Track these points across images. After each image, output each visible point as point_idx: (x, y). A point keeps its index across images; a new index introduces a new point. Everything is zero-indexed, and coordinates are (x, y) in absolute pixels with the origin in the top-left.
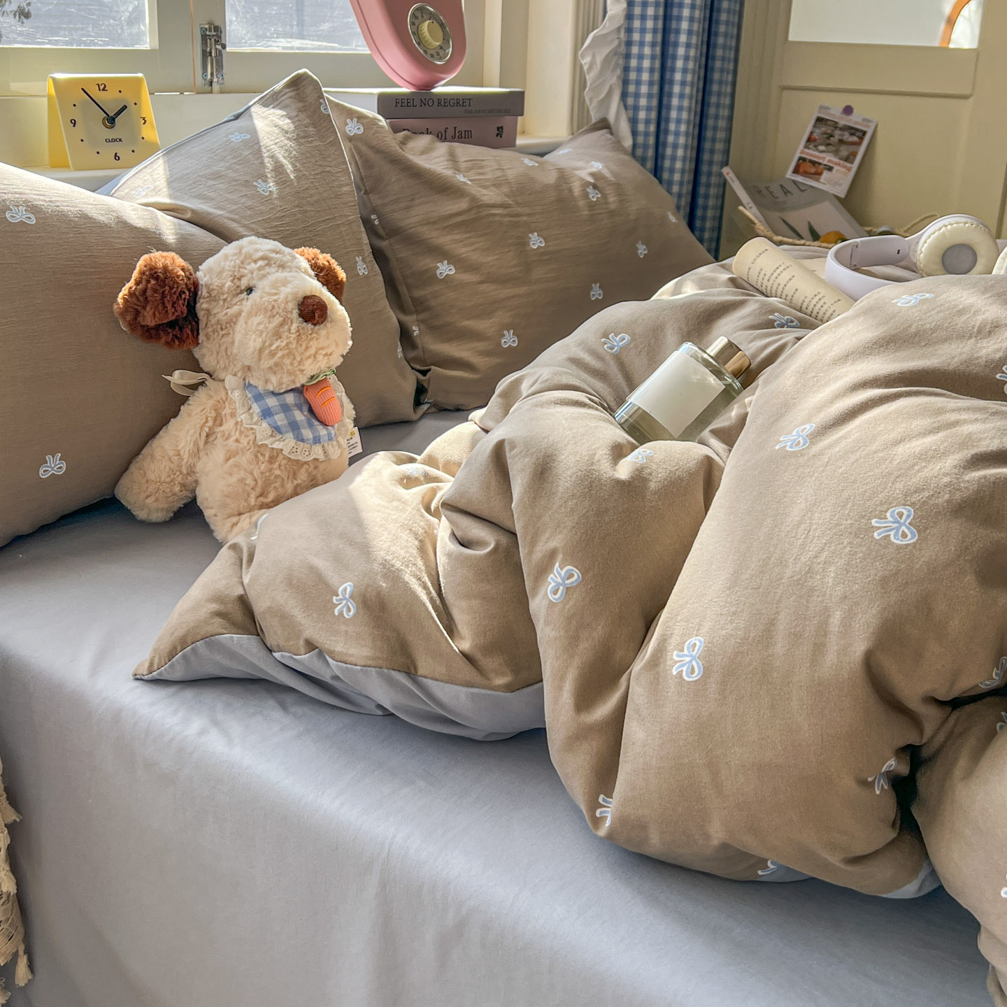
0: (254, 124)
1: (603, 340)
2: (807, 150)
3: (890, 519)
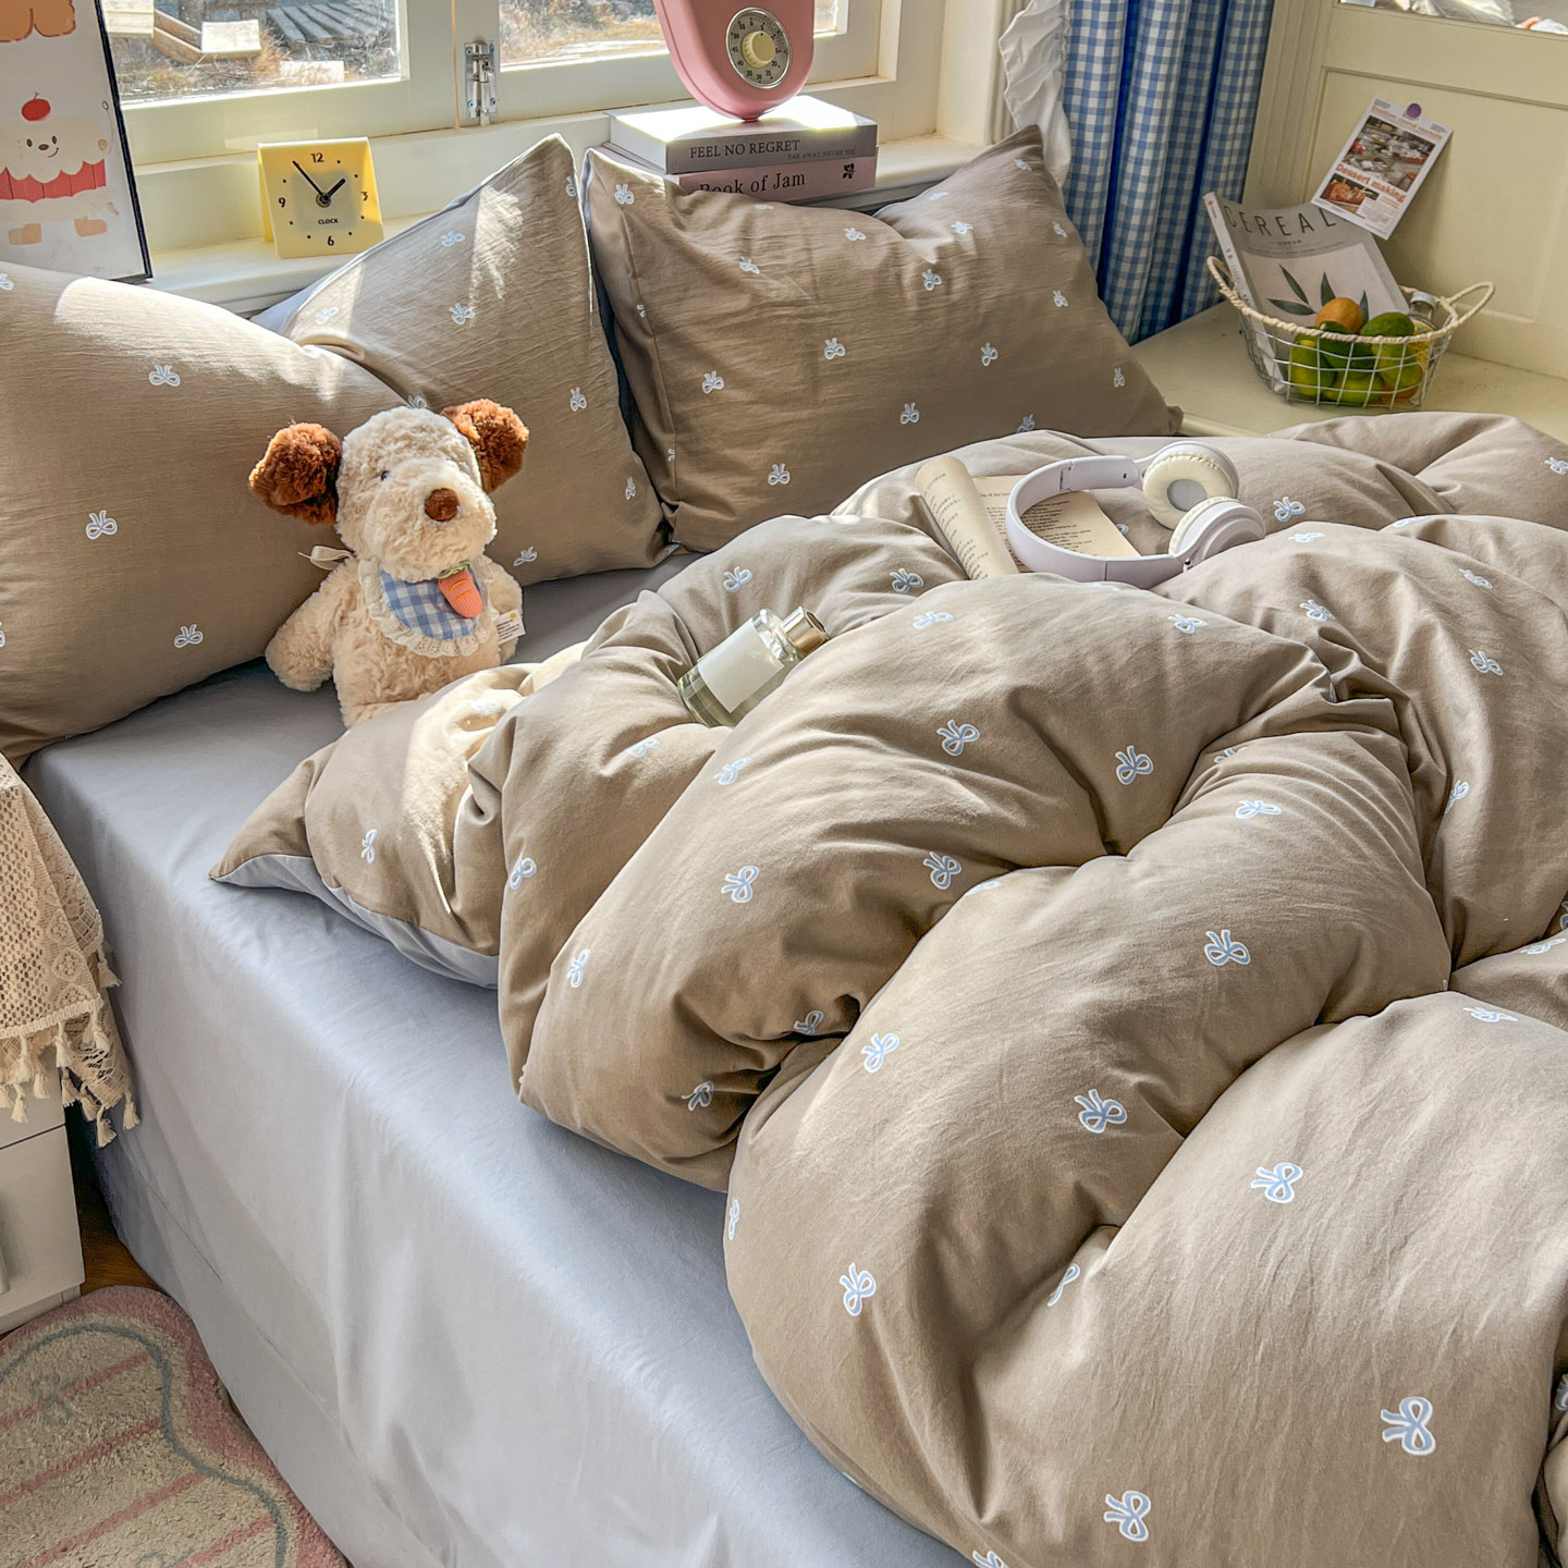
0: (475, 218)
1: (726, 574)
2: (1346, 166)
3: (739, 877)
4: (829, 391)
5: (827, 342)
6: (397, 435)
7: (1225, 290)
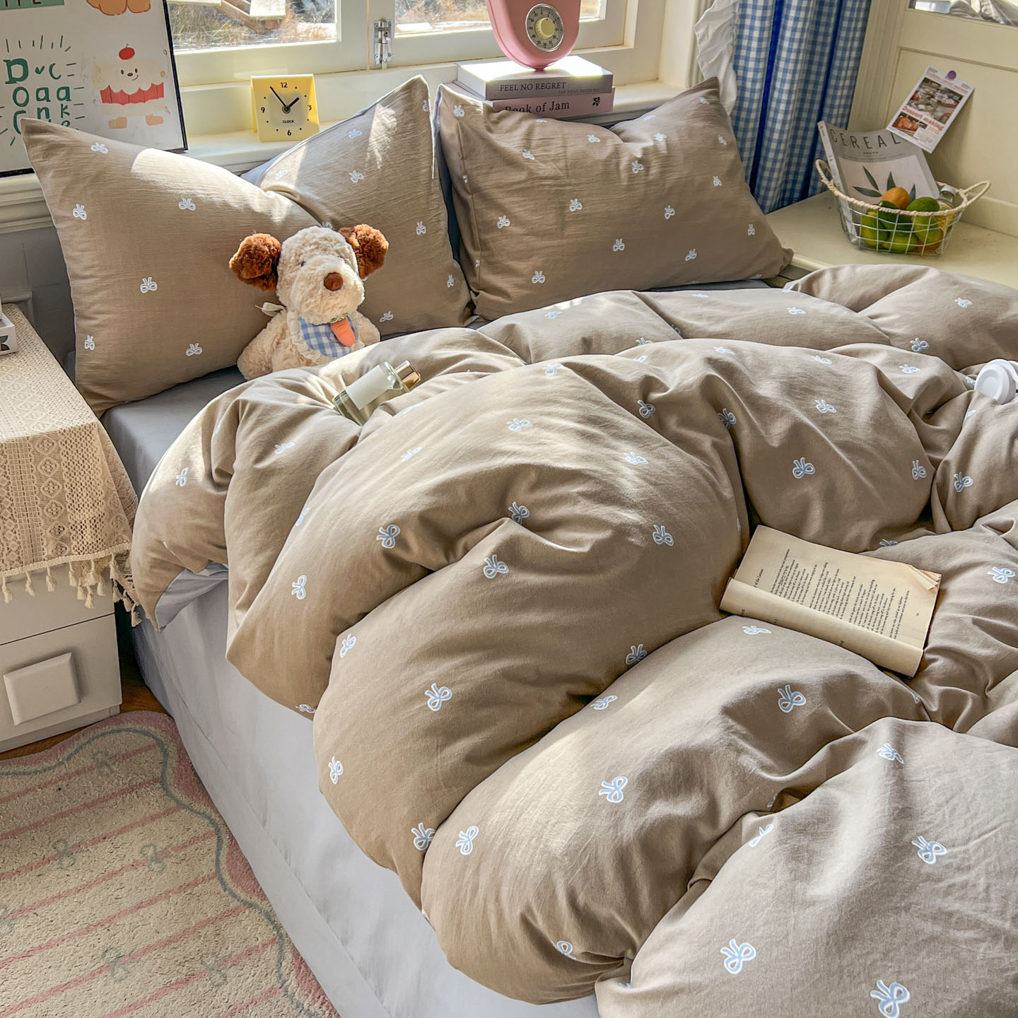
4: (570, 230)
5: (572, 201)
6: (311, 242)
7: (825, 180)
